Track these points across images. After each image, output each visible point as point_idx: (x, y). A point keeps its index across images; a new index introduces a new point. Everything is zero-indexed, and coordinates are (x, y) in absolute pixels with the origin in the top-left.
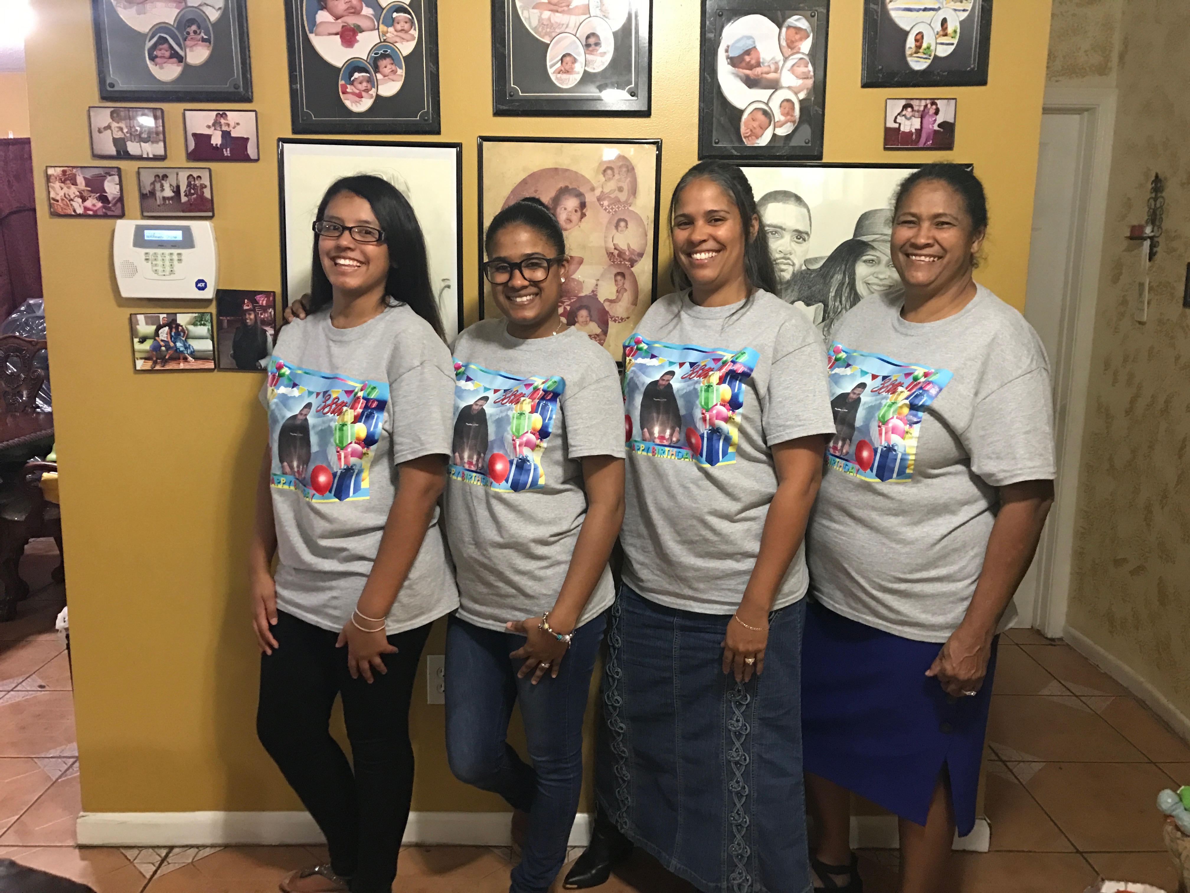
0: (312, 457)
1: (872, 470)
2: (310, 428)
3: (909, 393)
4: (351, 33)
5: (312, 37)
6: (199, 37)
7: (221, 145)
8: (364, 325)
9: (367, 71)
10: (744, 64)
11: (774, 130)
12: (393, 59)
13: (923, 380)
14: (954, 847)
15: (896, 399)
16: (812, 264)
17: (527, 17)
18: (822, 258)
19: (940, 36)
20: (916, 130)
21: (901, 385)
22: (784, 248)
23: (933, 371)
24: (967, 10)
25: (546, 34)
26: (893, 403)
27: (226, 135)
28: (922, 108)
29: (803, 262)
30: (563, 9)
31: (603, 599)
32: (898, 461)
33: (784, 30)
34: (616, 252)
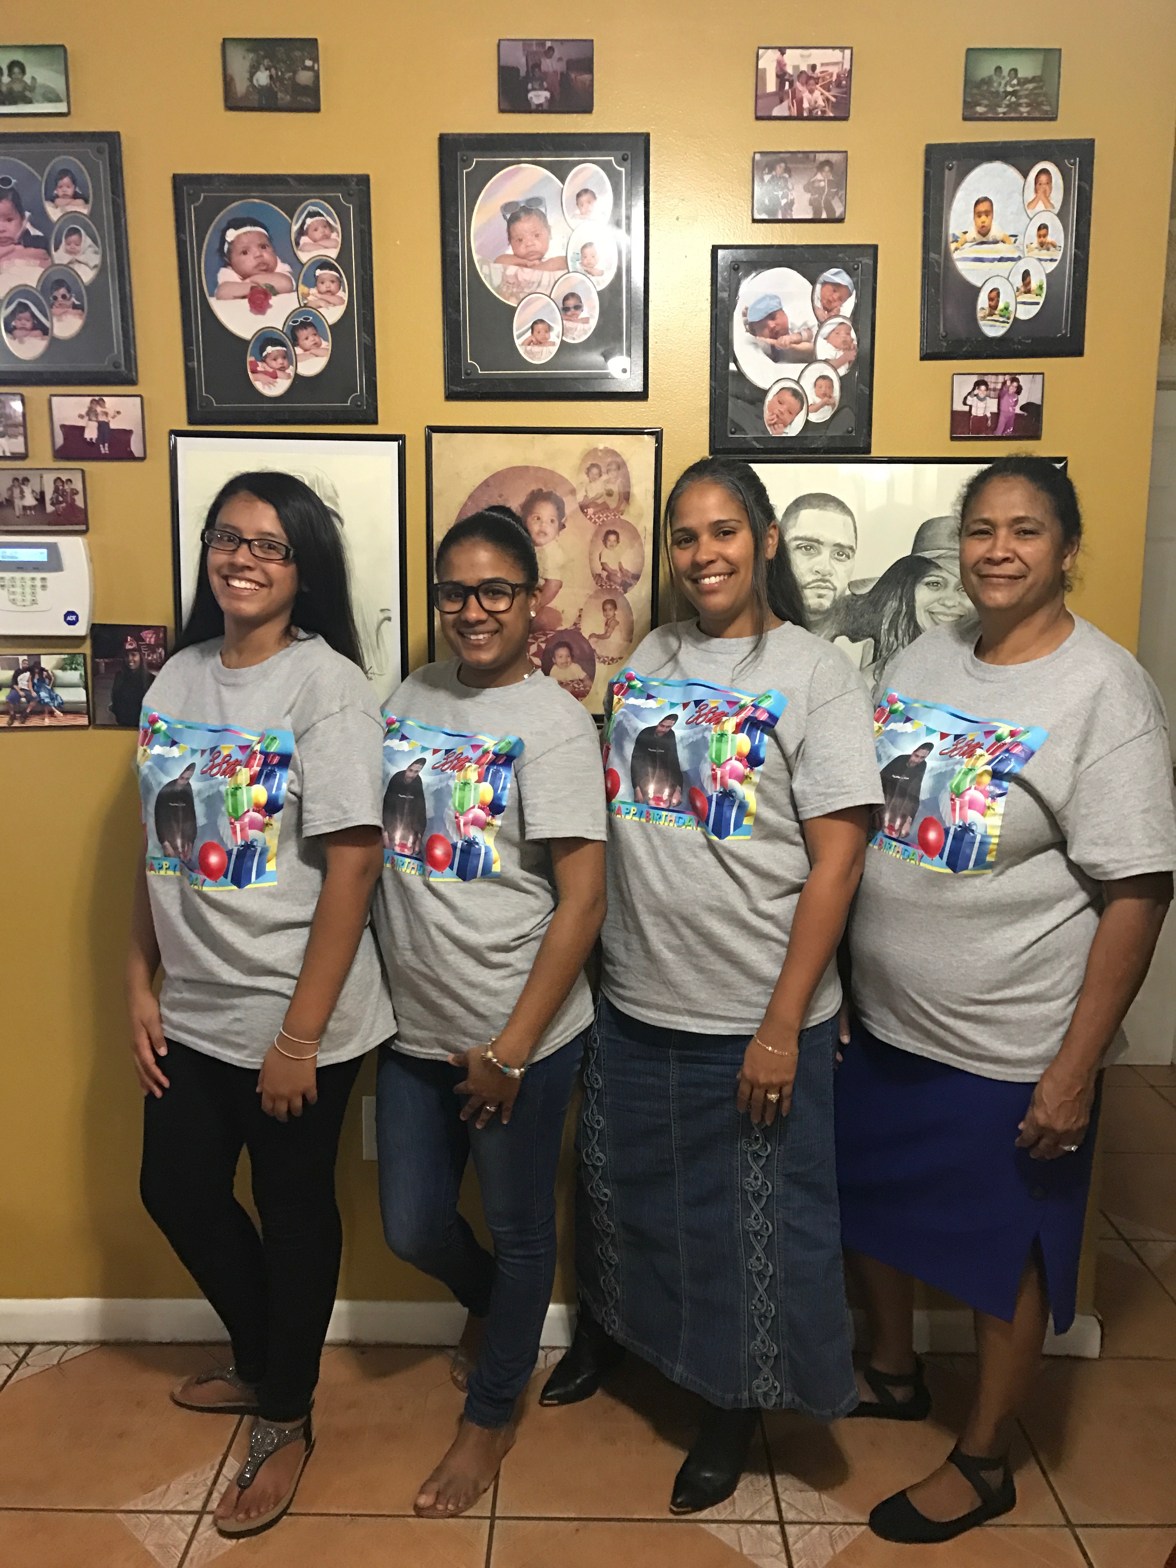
0: (199, 831)
1: (941, 857)
2: (194, 794)
3: (990, 757)
4: (262, 296)
5: (213, 302)
6: (69, 303)
7: (97, 440)
8: (265, 663)
9: (282, 344)
10: (767, 331)
11: (808, 415)
12: (315, 328)
13: (1008, 740)
14: (1047, 1349)
15: (974, 765)
16: (858, 587)
17: (487, 272)
18: (870, 580)
19: (1021, 294)
20: (991, 413)
21: (979, 745)
22: (822, 568)
23: (1022, 729)
24: (1056, 260)
25: (512, 295)
26: (971, 770)
27: (103, 427)
28: (999, 386)
29: (846, 585)
30: (532, 263)
31: (579, 1018)
32: (977, 845)
33: (818, 287)
34: (605, 574)
